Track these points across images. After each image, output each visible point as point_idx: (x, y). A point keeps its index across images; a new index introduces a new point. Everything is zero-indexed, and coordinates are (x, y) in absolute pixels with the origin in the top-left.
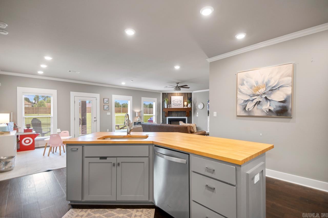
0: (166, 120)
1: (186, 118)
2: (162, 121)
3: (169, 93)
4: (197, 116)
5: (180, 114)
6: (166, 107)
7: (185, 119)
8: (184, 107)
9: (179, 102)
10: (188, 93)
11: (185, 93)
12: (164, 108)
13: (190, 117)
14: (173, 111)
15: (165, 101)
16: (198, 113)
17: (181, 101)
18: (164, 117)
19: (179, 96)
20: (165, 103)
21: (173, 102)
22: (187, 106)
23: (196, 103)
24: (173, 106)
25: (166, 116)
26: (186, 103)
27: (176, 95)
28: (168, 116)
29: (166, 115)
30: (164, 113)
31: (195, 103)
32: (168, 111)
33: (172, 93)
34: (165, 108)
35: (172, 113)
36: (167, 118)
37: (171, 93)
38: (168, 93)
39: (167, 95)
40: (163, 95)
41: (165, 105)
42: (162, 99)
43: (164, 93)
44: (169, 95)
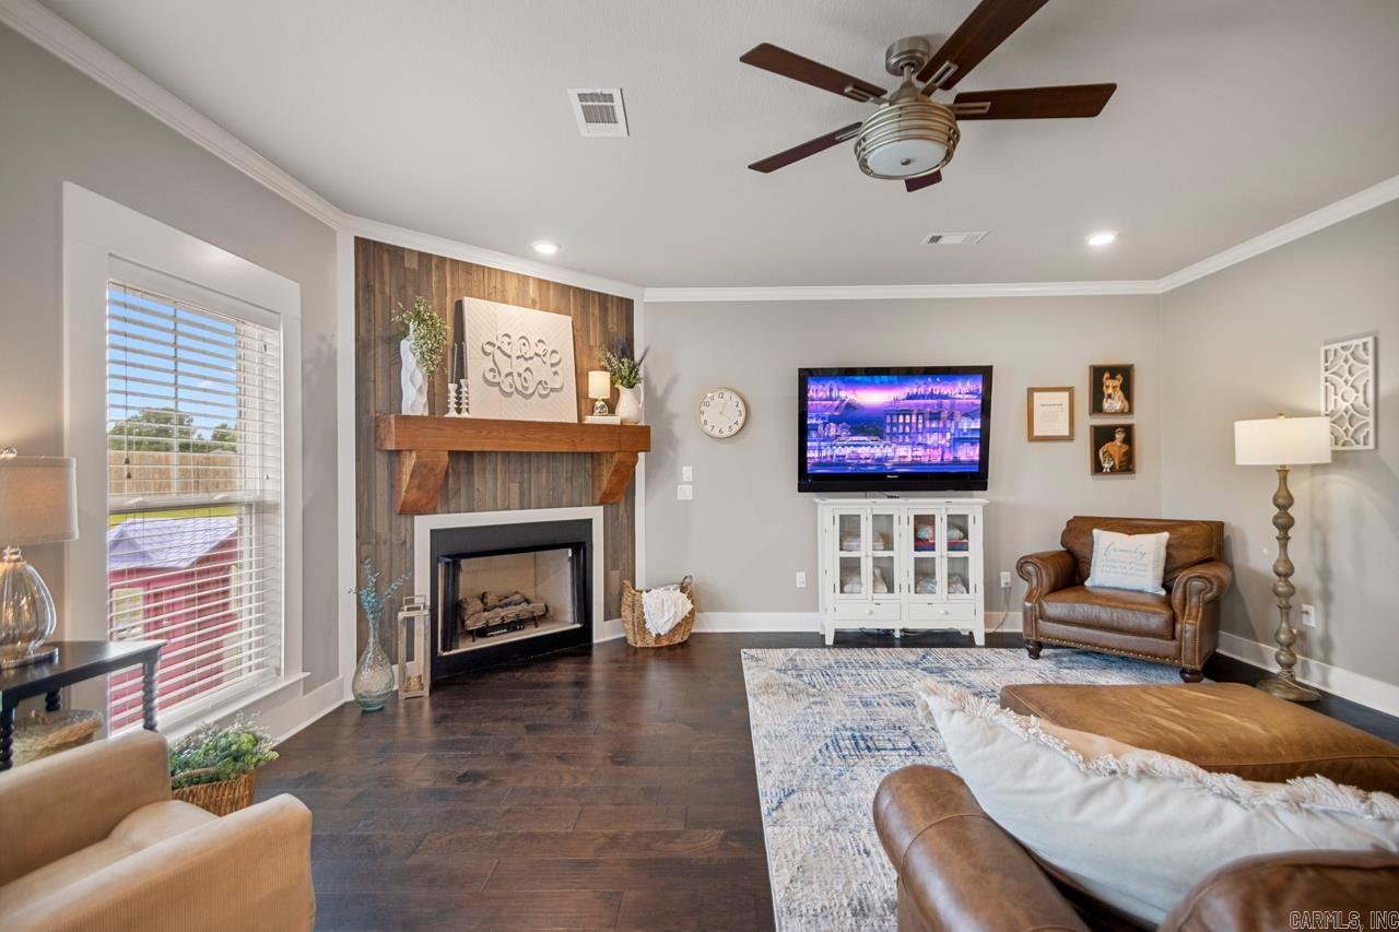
0: (407, 546)
1: (596, 514)
3: (442, 260)
4: (685, 492)
5: (541, 479)
6: (414, 401)
7: (589, 522)
8: (589, 420)
9: (541, 372)
10: (603, 298)
11: (584, 294)
13: (622, 508)
14: (482, 454)
16: (687, 473)
17: (555, 358)
18: (381, 523)
19: (533, 305)
20: (409, 361)
21: (488, 363)
22: (611, 406)
23: (667, 391)
24: (480, 402)
25: (410, 510)
26: (599, 383)
27: (512, 287)
28: (431, 510)
29: (400, 496)
30: (382, 471)
31: (660, 392)
32: (450, 455)
33: (469, 268)
34: (404, 411)
35: (470, 472)
36: (423, 526)
37: (454, 262)
38: (425, 258)
39: (414, 270)
40: (361, 263)
41: (412, 381)
42: (361, 315)
43: (375, 243)
44: (434, 279)
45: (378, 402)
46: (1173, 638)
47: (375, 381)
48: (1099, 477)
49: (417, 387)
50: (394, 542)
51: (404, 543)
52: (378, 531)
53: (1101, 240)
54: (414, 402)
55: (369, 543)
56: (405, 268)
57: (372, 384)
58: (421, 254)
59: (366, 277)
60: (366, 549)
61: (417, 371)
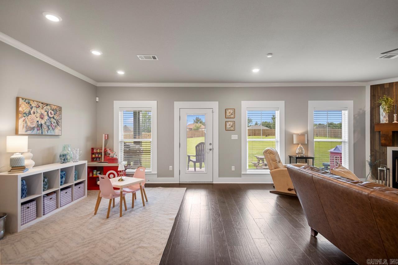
2: (372, 156)
12: (379, 124)
15: (380, 104)
18: (377, 147)
20: (381, 110)
25: (386, 145)
28: (393, 145)
29: (383, 142)
30: (377, 136)
32: (394, 132)
34: (381, 122)
36: (390, 150)
39: (388, 88)
40: (372, 90)
41: (382, 115)
42: (372, 102)
43: (376, 85)
44: (394, 88)
45: (376, 121)
47: (375, 116)
49: (384, 116)
50: (381, 152)
51: (384, 153)
52: (376, 149)
54: (383, 120)
55: (374, 152)
56: (385, 88)
57: (374, 117)
58: (390, 83)
59: (373, 93)
60: (372, 153)
61: (384, 113)
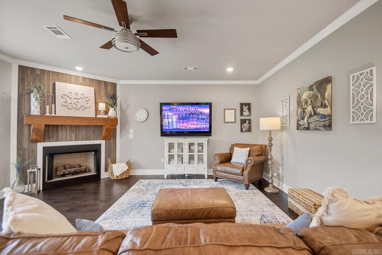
0: (34, 152)
1: (103, 143)
2: (19, 155)
3: (49, 72)
4: (131, 136)
5: (83, 133)
7: (100, 145)
8: (98, 116)
9: (82, 102)
10: (106, 83)
11: (99, 82)
12: (29, 115)
13: (112, 141)
14: (62, 126)
15: (32, 91)
16: (132, 131)
17: (88, 99)
18: (26, 144)
19: (81, 84)
20: (33, 99)
21: (64, 100)
22: (106, 112)
23: (126, 108)
24: (61, 111)
25: (35, 141)
26: (102, 106)
27: (73, 80)
28: (44, 141)
29: (34, 137)
30: (26, 130)
31: (124, 109)
32: (46, 125)
33: (58, 74)
34: (32, 113)
35: (57, 131)
36: (40, 147)
37: (53, 72)
38: (43, 71)
39: (39, 74)
40: (21, 72)
41: (34, 105)
42: (20, 87)
43: (26, 67)
44: (46, 77)
45: (25, 111)
46: (243, 176)
47: (24, 105)
48: (242, 133)
49: (35, 107)
50: (30, 150)
51: (34, 150)
52: (25, 147)
53: (230, 70)
54: (34, 111)
55: (21, 150)
56: (36, 74)
57: (23, 106)
58: (41, 70)
59: (22, 75)
60: (20, 152)
61: (36, 102)
